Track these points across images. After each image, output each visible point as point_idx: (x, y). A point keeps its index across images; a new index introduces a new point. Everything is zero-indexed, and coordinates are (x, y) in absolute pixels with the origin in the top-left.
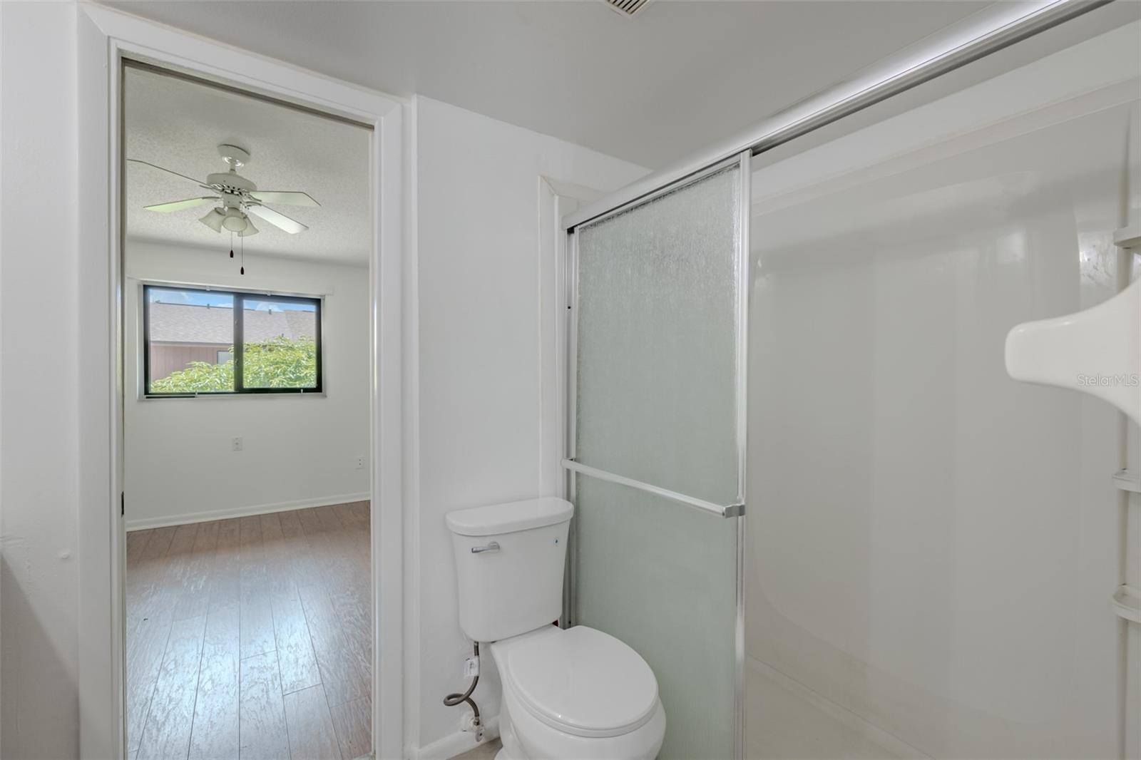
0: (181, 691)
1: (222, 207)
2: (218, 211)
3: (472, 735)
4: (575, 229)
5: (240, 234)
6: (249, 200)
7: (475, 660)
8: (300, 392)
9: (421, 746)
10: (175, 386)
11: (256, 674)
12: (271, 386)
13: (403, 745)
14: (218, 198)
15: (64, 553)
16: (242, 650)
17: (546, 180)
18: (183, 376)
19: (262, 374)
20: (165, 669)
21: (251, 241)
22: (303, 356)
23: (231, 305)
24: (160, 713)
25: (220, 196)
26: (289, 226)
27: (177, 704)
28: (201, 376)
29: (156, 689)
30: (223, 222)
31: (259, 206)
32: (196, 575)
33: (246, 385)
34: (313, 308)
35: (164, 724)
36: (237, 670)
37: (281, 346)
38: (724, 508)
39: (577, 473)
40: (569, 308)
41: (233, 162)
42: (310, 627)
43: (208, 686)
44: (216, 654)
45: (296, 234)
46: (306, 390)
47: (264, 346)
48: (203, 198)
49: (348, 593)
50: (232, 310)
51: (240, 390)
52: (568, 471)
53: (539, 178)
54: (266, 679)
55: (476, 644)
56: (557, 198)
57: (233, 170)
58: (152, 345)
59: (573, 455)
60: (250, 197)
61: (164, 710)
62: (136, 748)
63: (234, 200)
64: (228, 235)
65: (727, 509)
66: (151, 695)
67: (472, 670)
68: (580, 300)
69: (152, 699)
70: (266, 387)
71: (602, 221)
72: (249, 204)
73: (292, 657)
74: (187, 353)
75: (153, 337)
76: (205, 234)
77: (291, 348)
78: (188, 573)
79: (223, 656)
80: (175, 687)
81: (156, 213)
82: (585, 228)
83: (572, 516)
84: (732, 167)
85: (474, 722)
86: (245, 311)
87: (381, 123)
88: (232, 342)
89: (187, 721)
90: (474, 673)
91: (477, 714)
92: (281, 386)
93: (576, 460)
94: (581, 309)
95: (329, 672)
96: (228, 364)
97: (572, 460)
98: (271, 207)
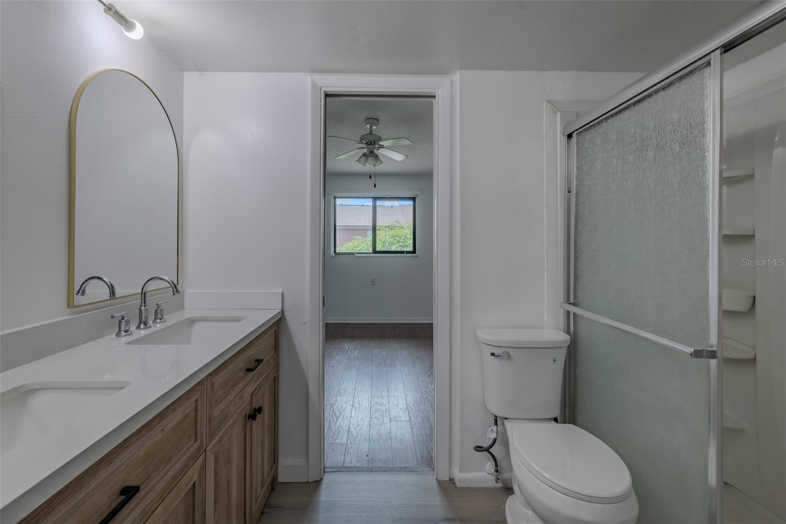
0: (346, 404)
1: (366, 152)
2: (364, 155)
3: (493, 478)
4: (573, 134)
5: (374, 165)
6: (378, 146)
7: (494, 428)
8: (404, 253)
9: (461, 472)
10: (347, 250)
11: (378, 406)
12: (392, 250)
13: (450, 468)
14: (364, 148)
15: (304, 321)
16: (373, 393)
17: (549, 103)
18: (350, 244)
19: (387, 243)
20: (340, 392)
21: (380, 168)
22: (408, 232)
23: (371, 204)
24: (337, 412)
25: (365, 146)
26: (398, 157)
27: (344, 410)
28: (358, 244)
29: (336, 400)
30: (366, 161)
31: (383, 149)
32: (354, 350)
33: (378, 249)
34: (411, 203)
35: (339, 417)
36: (370, 401)
37: (397, 227)
38: (693, 350)
39: (574, 314)
40: (569, 192)
41: (371, 127)
42: (406, 390)
43: (357, 405)
44: (361, 391)
45: (402, 161)
46: (408, 252)
47: (389, 227)
48: (358, 149)
49: (426, 375)
50: (371, 207)
51: (375, 251)
52: (568, 312)
53: (545, 102)
54: (382, 410)
55: (495, 418)
56: (559, 114)
57: (371, 131)
58: (337, 228)
59: (572, 301)
60: (379, 144)
61: (339, 410)
62: (328, 424)
63: (371, 147)
64: (369, 167)
65: (695, 351)
66: (334, 402)
67: (492, 433)
68: (577, 186)
69: (335, 404)
70: (389, 250)
71: (593, 126)
72: (379, 148)
73: (395, 402)
74: (353, 231)
75: (337, 224)
76: (359, 167)
77: (402, 227)
78: (350, 348)
79: (364, 393)
80: (344, 402)
81: (339, 160)
82: (580, 132)
83: (568, 344)
84: (702, 66)
85: (495, 470)
86: (377, 207)
87: (439, 94)
88: (371, 225)
89: (348, 419)
90: (494, 436)
91: (496, 465)
92: (396, 250)
93: (574, 304)
94: (577, 193)
95: (414, 416)
96: (370, 238)
97: (570, 304)
98: (390, 148)
